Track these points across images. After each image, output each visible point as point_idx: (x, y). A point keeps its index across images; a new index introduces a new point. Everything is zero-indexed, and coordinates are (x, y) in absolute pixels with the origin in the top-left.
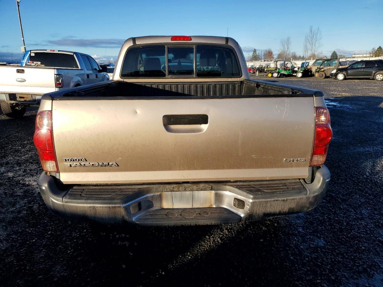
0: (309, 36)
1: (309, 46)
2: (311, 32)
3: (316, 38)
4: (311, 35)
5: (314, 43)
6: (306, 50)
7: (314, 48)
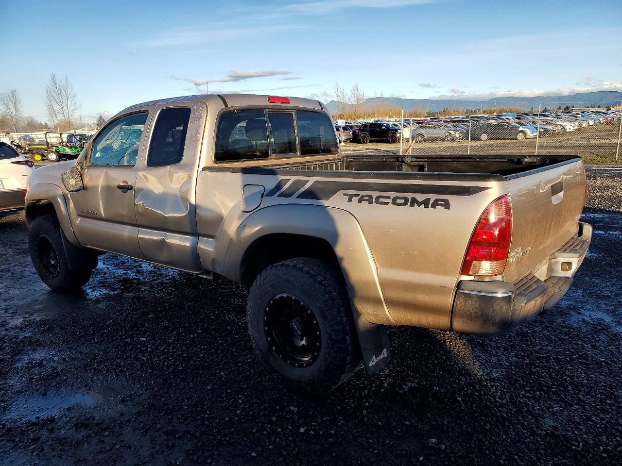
0: (54, 91)
1: (57, 108)
2: (55, 83)
3: (67, 95)
4: (55, 89)
5: (64, 103)
6: (52, 113)
7: (67, 111)
